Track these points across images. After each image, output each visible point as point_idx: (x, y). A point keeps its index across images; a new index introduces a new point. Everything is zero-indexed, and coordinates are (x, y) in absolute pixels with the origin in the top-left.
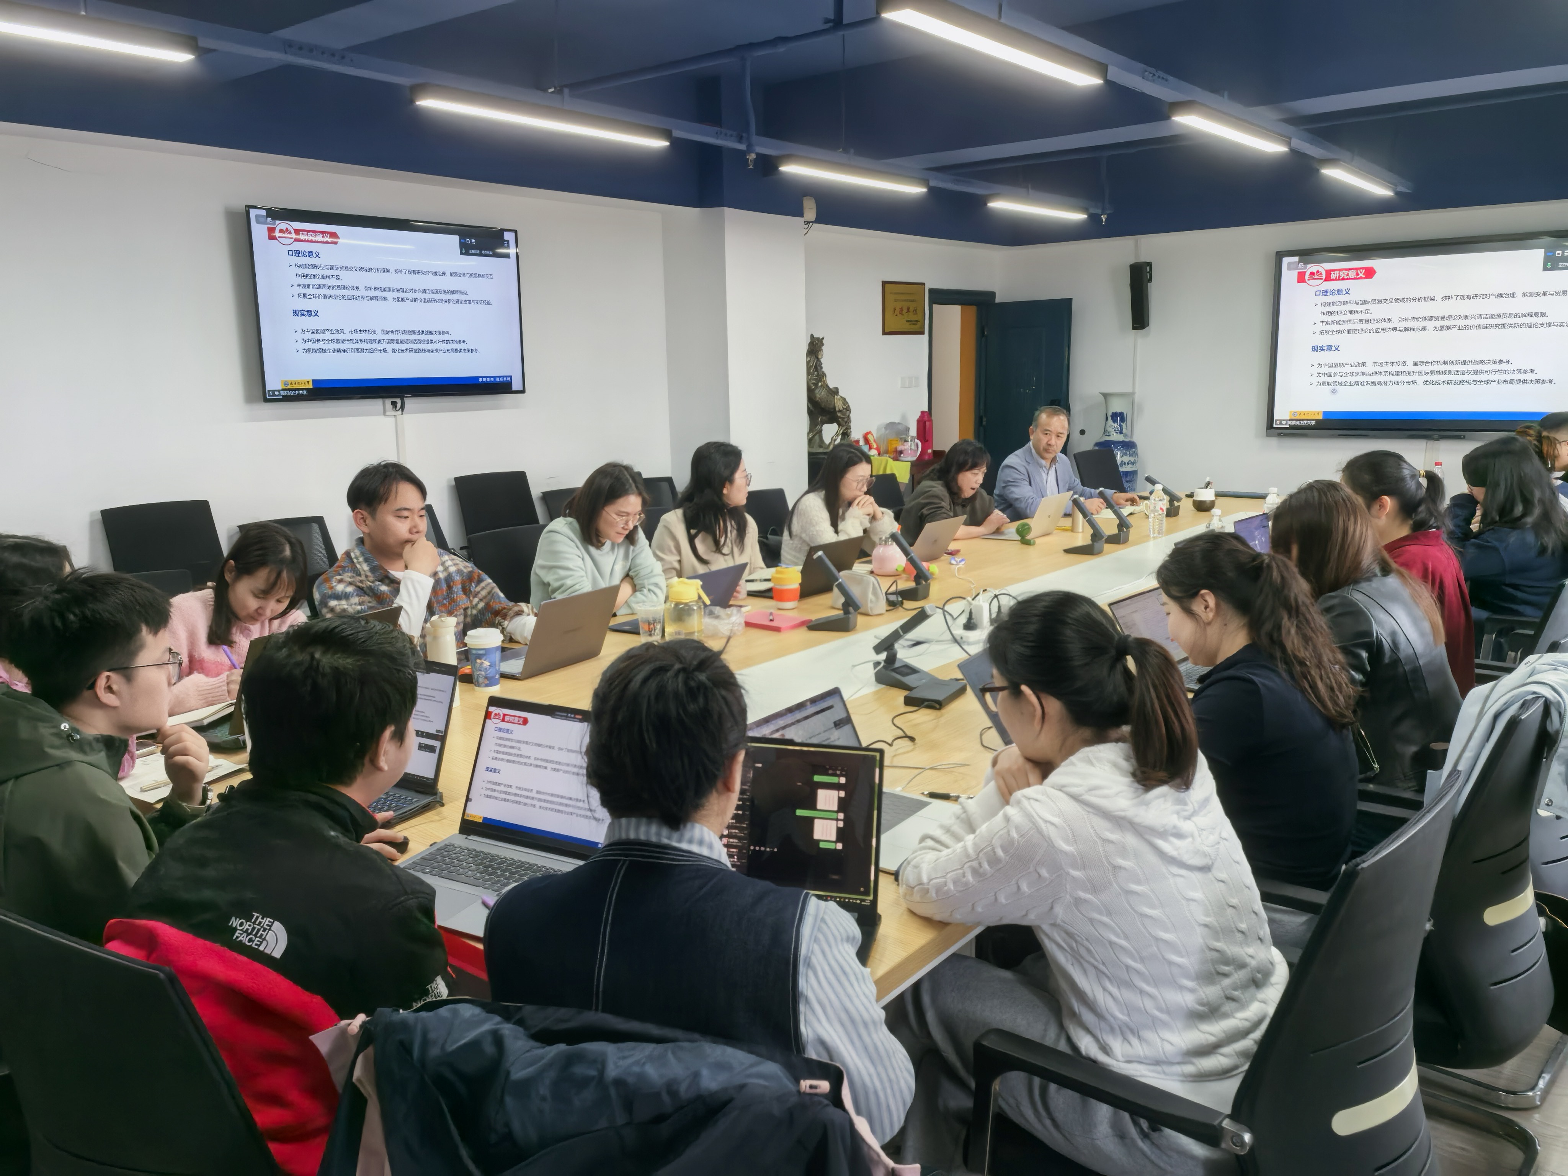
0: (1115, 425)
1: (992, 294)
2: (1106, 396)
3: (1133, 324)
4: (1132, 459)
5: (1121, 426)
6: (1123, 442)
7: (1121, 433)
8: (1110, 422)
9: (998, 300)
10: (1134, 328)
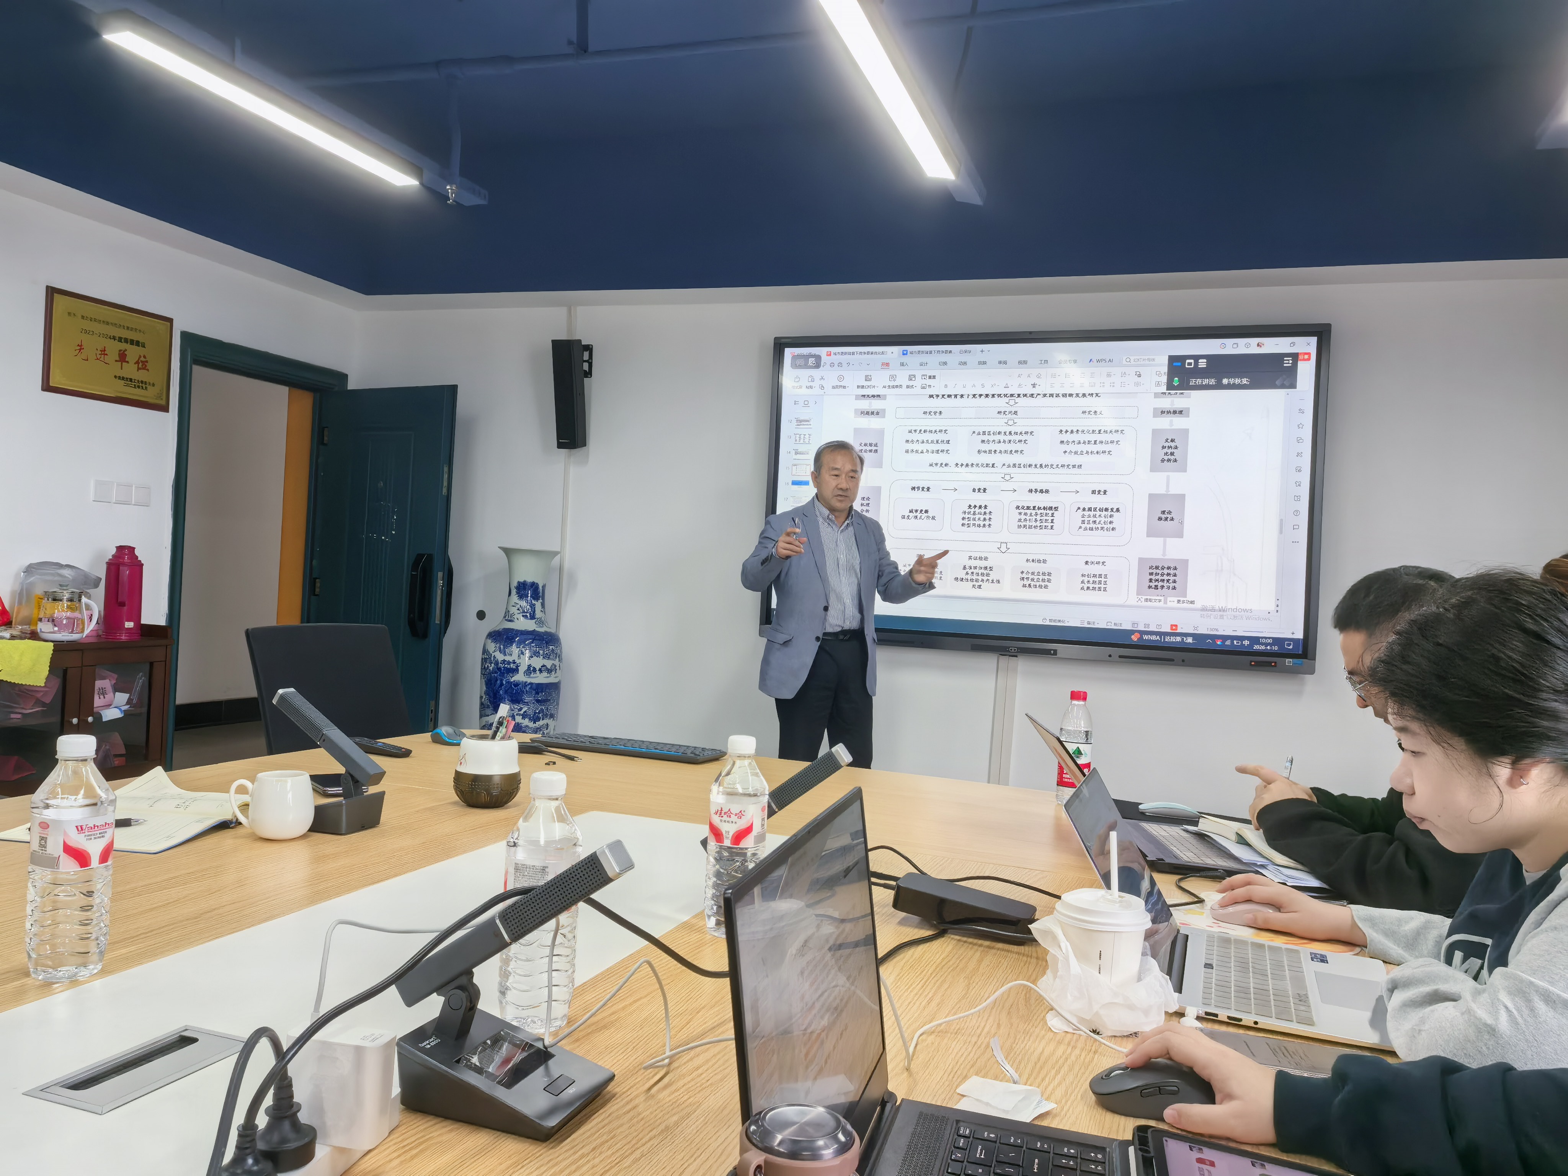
0: (523, 603)
1: (343, 377)
2: (508, 552)
3: (559, 437)
4: (549, 663)
5: (533, 606)
6: (533, 633)
7: (533, 617)
8: (515, 598)
9: (352, 385)
10: (560, 446)
